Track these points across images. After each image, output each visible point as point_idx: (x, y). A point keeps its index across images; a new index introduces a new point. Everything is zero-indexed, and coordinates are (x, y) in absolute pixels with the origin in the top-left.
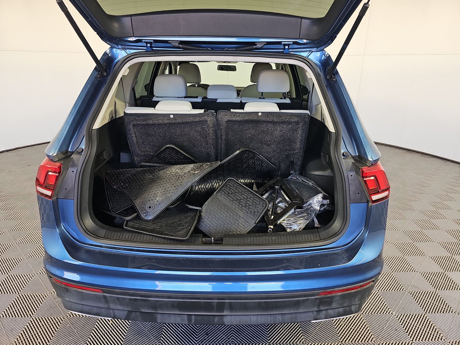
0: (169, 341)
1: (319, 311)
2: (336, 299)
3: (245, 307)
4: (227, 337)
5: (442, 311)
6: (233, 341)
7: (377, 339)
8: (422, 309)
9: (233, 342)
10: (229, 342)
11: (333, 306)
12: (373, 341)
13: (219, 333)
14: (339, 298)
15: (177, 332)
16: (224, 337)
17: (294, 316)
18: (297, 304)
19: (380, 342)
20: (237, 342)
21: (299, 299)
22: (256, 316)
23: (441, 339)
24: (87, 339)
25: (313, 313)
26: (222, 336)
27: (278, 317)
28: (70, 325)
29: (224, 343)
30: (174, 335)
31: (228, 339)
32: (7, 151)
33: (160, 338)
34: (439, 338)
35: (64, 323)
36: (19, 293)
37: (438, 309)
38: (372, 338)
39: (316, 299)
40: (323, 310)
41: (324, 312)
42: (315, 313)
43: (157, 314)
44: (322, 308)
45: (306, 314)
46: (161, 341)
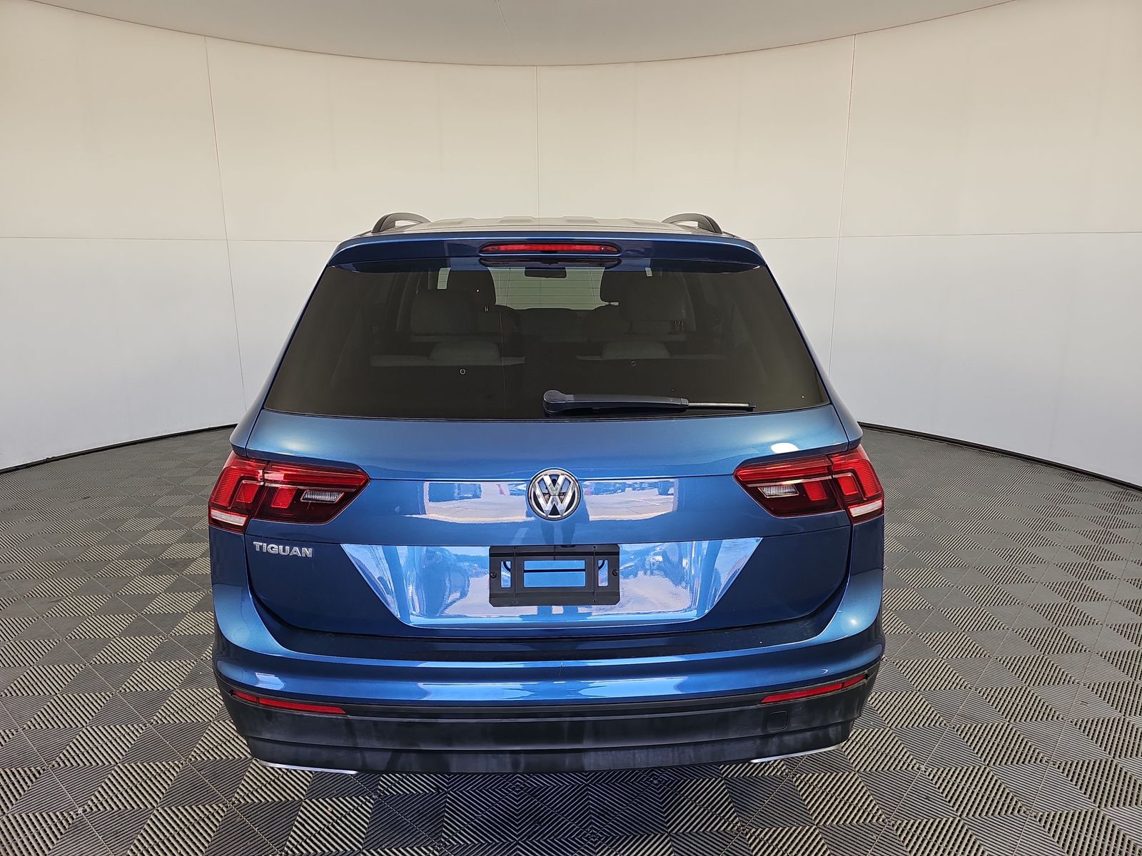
0: (459, 838)
1: (767, 737)
2: (797, 710)
3: (624, 731)
4: (581, 826)
5: (1022, 760)
6: (593, 833)
7: (889, 816)
8: (980, 758)
9: (595, 834)
10: (585, 834)
11: (793, 725)
12: (881, 820)
13: (563, 820)
14: (801, 708)
15: (475, 822)
16: (574, 827)
17: (717, 747)
18: (722, 722)
19: (896, 822)
20: (601, 833)
21: (726, 710)
22: (645, 751)
23: (1019, 812)
24: (284, 843)
25: (755, 741)
26: (570, 825)
27: (688, 750)
28: (241, 819)
29: (576, 836)
30: (468, 828)
31: (584, 829)
32: (27, 468)
33: (440, 835)
34: (1014, 809)
35: (229, 815)
36: (117, 763)
37: (1012, 756)
38: (878, 814)
39: (759, 709)
40: (772, 736)
41: (775, 739)
42: (758, 742)
43: (450, 755)
44: (771, 731)
45: (741, 745)
46: (443, 840)
